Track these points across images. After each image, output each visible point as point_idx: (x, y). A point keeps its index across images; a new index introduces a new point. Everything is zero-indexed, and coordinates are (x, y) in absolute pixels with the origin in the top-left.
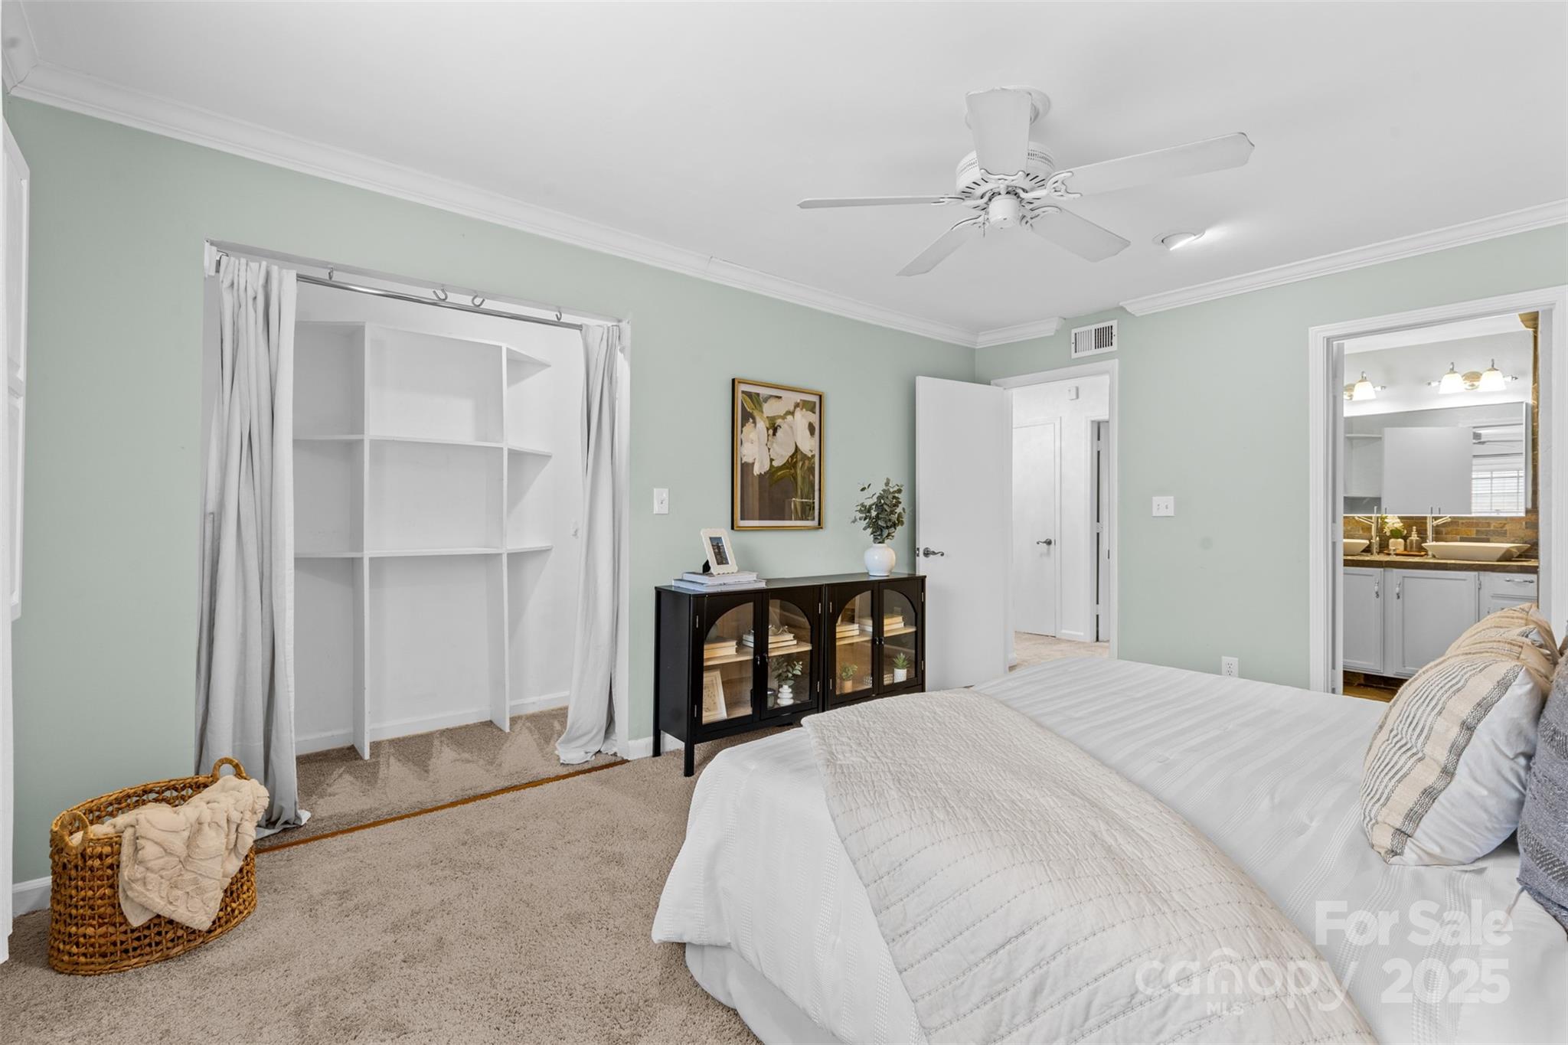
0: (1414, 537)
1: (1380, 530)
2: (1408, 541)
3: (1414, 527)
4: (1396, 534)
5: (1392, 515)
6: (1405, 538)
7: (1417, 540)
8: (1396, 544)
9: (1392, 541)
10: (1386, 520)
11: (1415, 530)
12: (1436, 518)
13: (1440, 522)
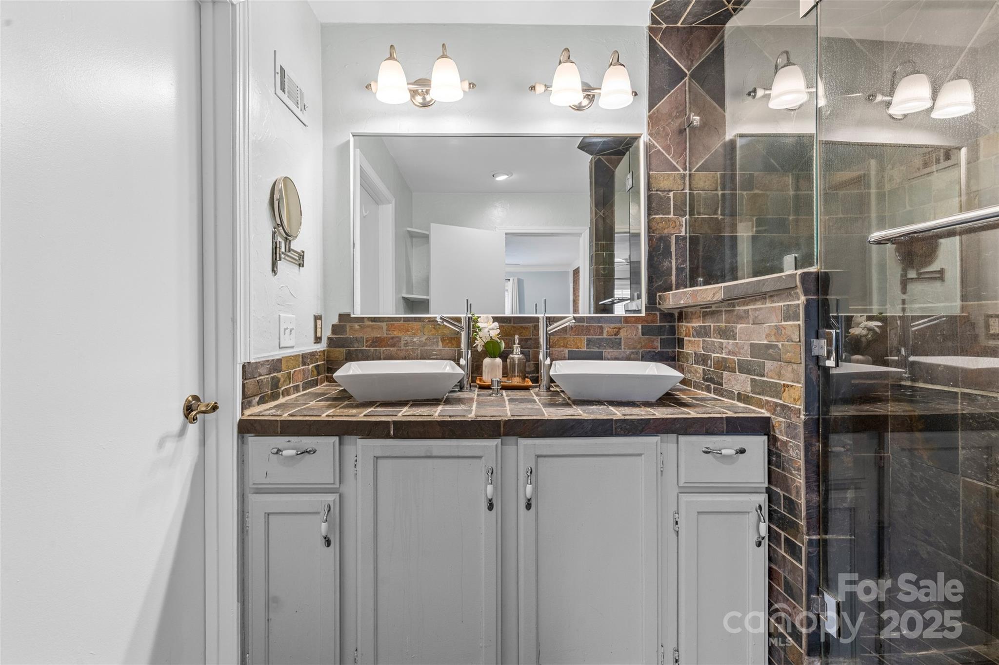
0: (516, 355)
1: (471, 342)
2: (508, 360)
3: (517, 337)
4: (491, 350)
5: (485, 315)
6: (504, 356)
7: (519, 359)
8: (492, 368)
9: (487, 361)
10: (479, 324)
11: (517, 341)
12: (550, 321)
13: (555, 327)
